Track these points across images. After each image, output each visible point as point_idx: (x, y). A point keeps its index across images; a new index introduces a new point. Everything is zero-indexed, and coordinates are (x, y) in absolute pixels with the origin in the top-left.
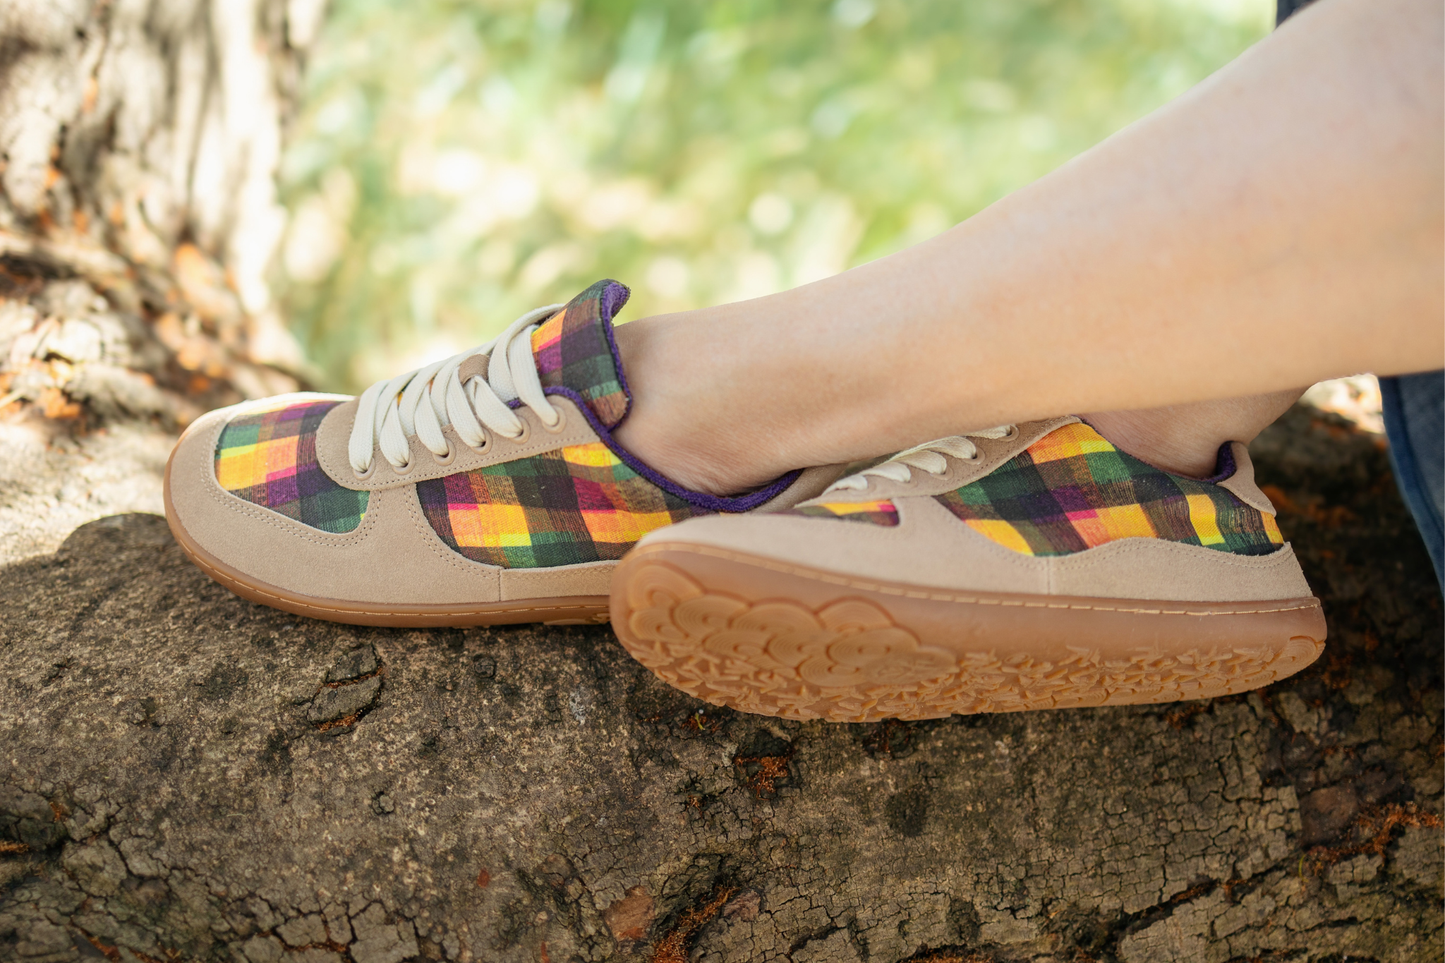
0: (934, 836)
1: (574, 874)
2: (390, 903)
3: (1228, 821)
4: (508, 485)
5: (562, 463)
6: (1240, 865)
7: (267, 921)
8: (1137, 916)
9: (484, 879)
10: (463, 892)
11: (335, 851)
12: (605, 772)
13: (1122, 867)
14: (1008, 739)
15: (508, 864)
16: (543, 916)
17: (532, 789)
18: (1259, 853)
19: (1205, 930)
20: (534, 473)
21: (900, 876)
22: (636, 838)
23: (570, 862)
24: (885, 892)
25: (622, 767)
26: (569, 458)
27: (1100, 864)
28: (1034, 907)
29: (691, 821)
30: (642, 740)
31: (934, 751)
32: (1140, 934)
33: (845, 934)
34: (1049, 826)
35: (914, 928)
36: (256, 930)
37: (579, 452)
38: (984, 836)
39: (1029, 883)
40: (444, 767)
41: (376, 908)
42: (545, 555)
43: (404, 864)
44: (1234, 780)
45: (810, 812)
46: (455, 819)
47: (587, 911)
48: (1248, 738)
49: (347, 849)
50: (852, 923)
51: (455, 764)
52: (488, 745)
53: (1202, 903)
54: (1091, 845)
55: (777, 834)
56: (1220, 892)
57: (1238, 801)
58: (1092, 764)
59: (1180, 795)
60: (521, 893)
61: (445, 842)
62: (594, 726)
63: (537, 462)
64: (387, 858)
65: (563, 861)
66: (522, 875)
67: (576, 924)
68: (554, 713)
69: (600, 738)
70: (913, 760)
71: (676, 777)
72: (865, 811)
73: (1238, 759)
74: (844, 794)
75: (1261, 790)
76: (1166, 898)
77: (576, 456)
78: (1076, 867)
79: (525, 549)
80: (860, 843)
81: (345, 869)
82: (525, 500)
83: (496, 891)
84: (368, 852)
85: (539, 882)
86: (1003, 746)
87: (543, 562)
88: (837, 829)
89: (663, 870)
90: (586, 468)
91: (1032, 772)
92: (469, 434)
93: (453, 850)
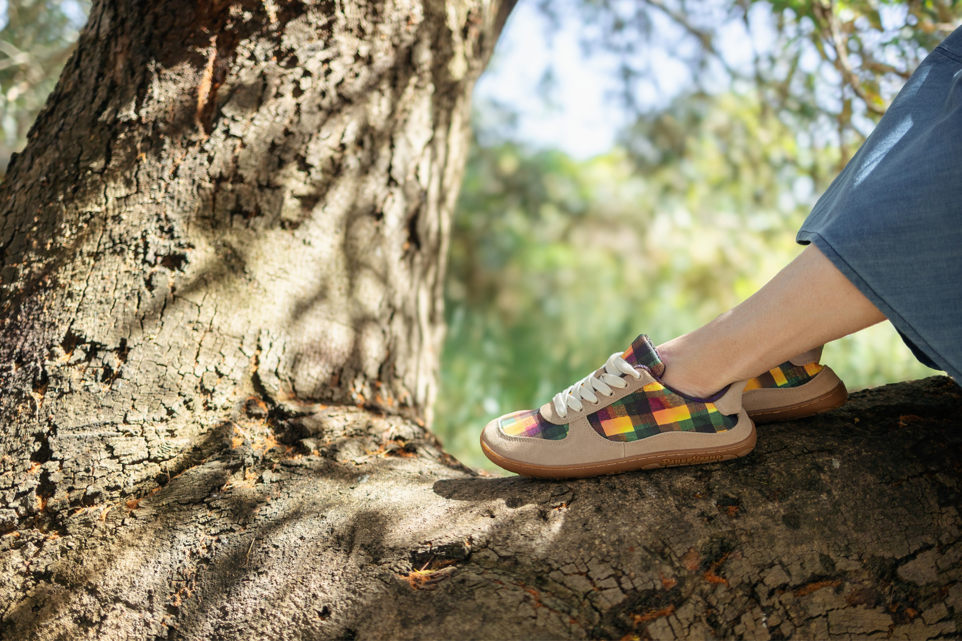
0: (805, 530)
1: (666, 545)
2: (599, 557)
3: (929, 521)
4: (623, 408)
5: (644, 393)
6: (941, 539)
7: (555, 566)
8: (901, 560)
9: (632, 549)
10: (625, 553)
11: (574, 543)
12: (668, 512)
13: (888, 539)
14: (825, 494)
15: (640, 545)
16: (657, 562)
17: (642, 518)
18: (947, 534)
19: (933, 564)
20: (633, 400)
21: (796, 545)
22: (686, 532)
23: (663, 542)
24: (791, 551)
25: (674, 510)
26: (646, 390)
27: (878, 539)
28: (855, 557)
29: (706, 525)
30: (679, 501)
31: (796, 499)
32: (905, 566)
33: (778, 567)
34: (852, 525)
35: (808, 565)
36: (551, 570)
37: (650, 386)
38: (826, 529)
39: (850, 546)
40: (605, 515)
41: (594, 559)
42: (640, 434)
43: (600, 544)
44: (927, 506)
45: (752, 522)
46: (615, 530)
47: (674, 559)
48: (928, 490)
49: (578, 542)
50: (781, 563)
51: (610, 514)
52: (620, 507)
53: (928, 553)
54: (873, 532)
55: (741, 529)
56: (935, 549)
57: (931, 513)
58: (863, 501)
59: (905, 512)
60: (647, 554)
61: (614, 538)
62: (659, 498)
63: (633, 395)
64: (593, 543)
65: (660, 542)
66: (645, 548)
67: (672, 564)
68: (642, 496)
69: (662, 502)
70: (788, 502)
71: (696, 511)
72: (775, 521)
73: (926, 498)
74: (764, 515)
75: (940, 509)
76: (912, 552)
77: (648, 389)
78: (869, 540)
79: (632, 433)
80: (775, 533)
81: (579, 548)
82: (630, 414)
83: (637, 553)
84: (586, 542)
85: (653, 550)
86: (824, 496)
87: (640, 437)
88: (765, 528)
89: (700, 542)
90: (654, 392)
91: (839, 505)
92: (606, 392)
93: (618, 540)
